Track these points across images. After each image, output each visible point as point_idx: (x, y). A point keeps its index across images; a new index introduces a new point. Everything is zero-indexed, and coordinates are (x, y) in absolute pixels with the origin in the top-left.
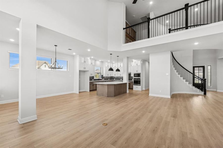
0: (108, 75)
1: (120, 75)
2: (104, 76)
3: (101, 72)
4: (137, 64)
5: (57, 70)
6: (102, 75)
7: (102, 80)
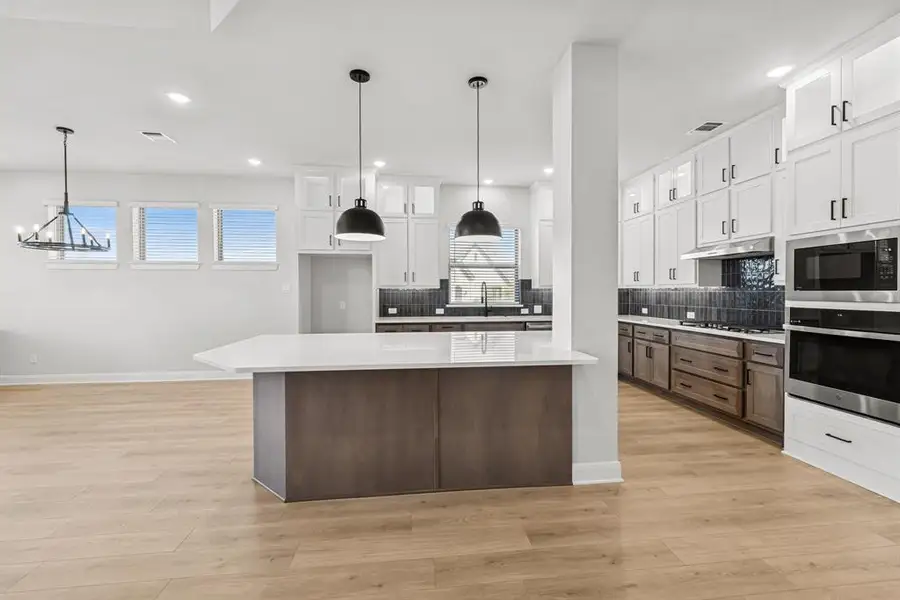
4: (841, 113)
5: (70, 255)
6: (522, 277)
7: (525, 311)
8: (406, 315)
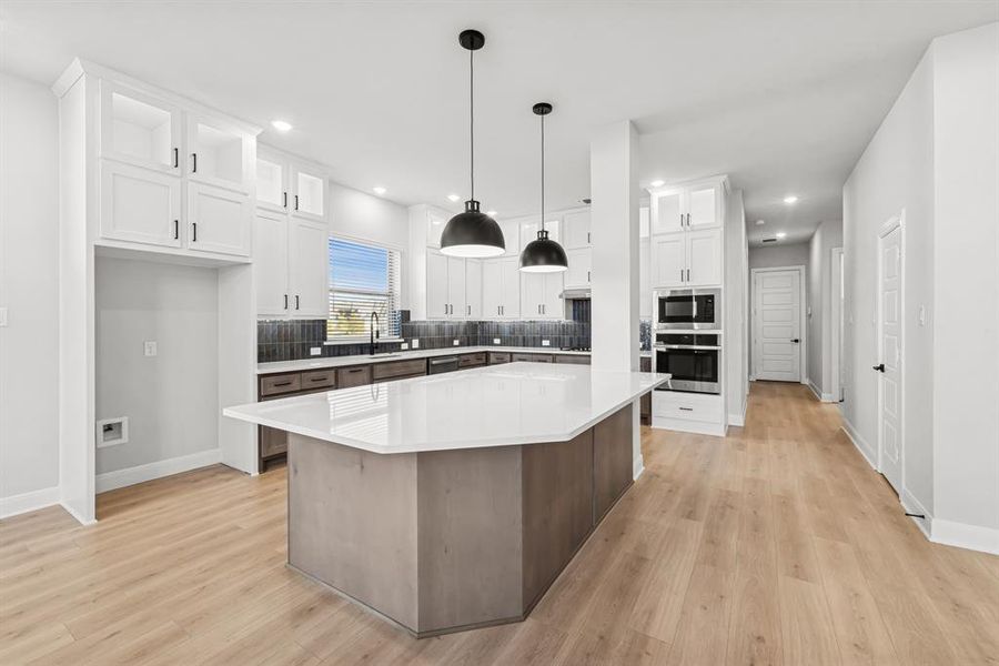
0: (449, 309)
1: (542, 309)
2: (420, 316)
3: (397, 289)
4: (686, 220)
6: (398, 308)
7: (405, 346)
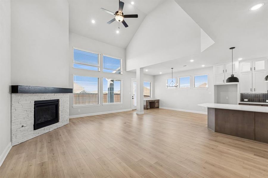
8: (252, 102)
